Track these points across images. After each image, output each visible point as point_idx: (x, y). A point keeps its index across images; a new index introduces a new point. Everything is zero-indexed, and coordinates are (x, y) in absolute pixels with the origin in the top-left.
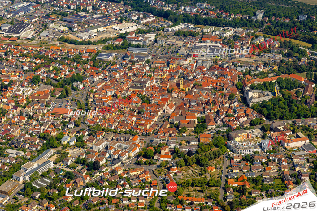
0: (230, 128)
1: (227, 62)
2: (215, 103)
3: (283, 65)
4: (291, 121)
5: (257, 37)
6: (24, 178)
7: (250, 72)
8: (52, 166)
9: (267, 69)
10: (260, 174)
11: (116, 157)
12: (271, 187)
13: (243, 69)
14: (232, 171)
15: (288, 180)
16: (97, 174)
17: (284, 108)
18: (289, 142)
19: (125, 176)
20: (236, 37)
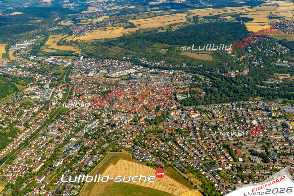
0: (169, 110)
1: (170, 84)
2: (164, 100)
3: (192, 84)
4: (194, 107)
5: (183, 74)
6: (86, 131)
7: (179, 87)
8: (97, 126)
9: (186, 86)
10: (180, 127)
11: (123, 122)
12: (183, 132)
13: (176, 86)
14: (168, 127)
15: (190, 130)
16: (115, 129)
17: (191, 101)
18: (192, 115)
19: (126, 129)
20: (174, 74)
